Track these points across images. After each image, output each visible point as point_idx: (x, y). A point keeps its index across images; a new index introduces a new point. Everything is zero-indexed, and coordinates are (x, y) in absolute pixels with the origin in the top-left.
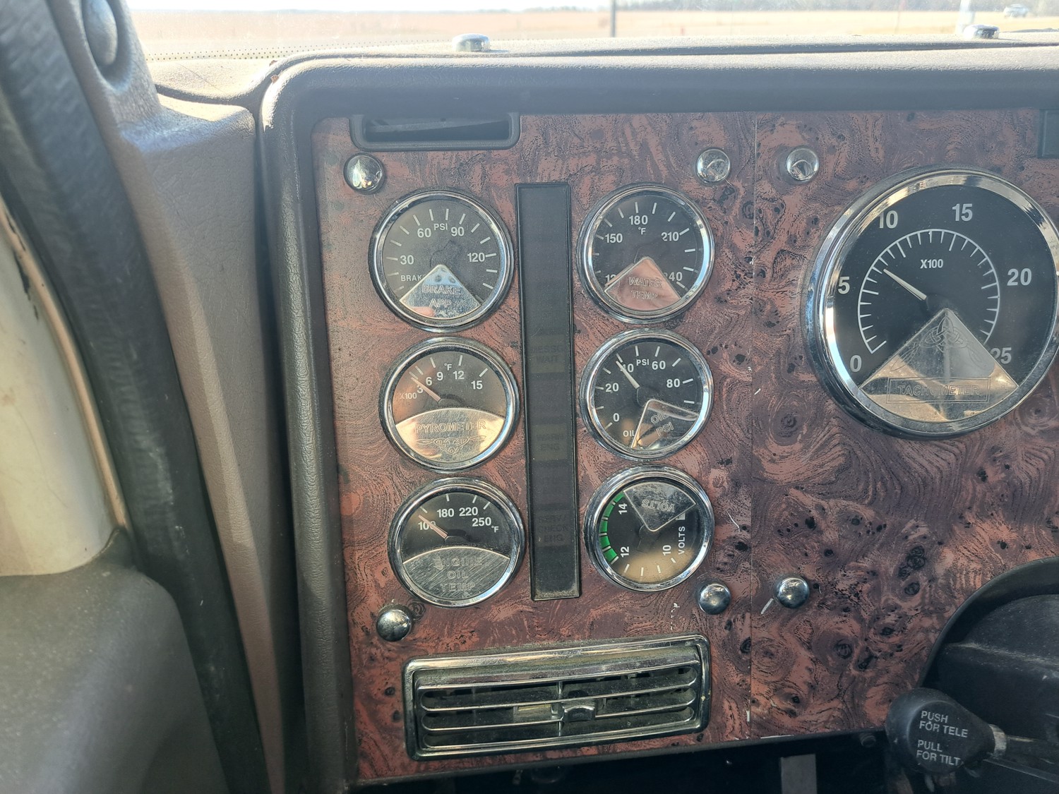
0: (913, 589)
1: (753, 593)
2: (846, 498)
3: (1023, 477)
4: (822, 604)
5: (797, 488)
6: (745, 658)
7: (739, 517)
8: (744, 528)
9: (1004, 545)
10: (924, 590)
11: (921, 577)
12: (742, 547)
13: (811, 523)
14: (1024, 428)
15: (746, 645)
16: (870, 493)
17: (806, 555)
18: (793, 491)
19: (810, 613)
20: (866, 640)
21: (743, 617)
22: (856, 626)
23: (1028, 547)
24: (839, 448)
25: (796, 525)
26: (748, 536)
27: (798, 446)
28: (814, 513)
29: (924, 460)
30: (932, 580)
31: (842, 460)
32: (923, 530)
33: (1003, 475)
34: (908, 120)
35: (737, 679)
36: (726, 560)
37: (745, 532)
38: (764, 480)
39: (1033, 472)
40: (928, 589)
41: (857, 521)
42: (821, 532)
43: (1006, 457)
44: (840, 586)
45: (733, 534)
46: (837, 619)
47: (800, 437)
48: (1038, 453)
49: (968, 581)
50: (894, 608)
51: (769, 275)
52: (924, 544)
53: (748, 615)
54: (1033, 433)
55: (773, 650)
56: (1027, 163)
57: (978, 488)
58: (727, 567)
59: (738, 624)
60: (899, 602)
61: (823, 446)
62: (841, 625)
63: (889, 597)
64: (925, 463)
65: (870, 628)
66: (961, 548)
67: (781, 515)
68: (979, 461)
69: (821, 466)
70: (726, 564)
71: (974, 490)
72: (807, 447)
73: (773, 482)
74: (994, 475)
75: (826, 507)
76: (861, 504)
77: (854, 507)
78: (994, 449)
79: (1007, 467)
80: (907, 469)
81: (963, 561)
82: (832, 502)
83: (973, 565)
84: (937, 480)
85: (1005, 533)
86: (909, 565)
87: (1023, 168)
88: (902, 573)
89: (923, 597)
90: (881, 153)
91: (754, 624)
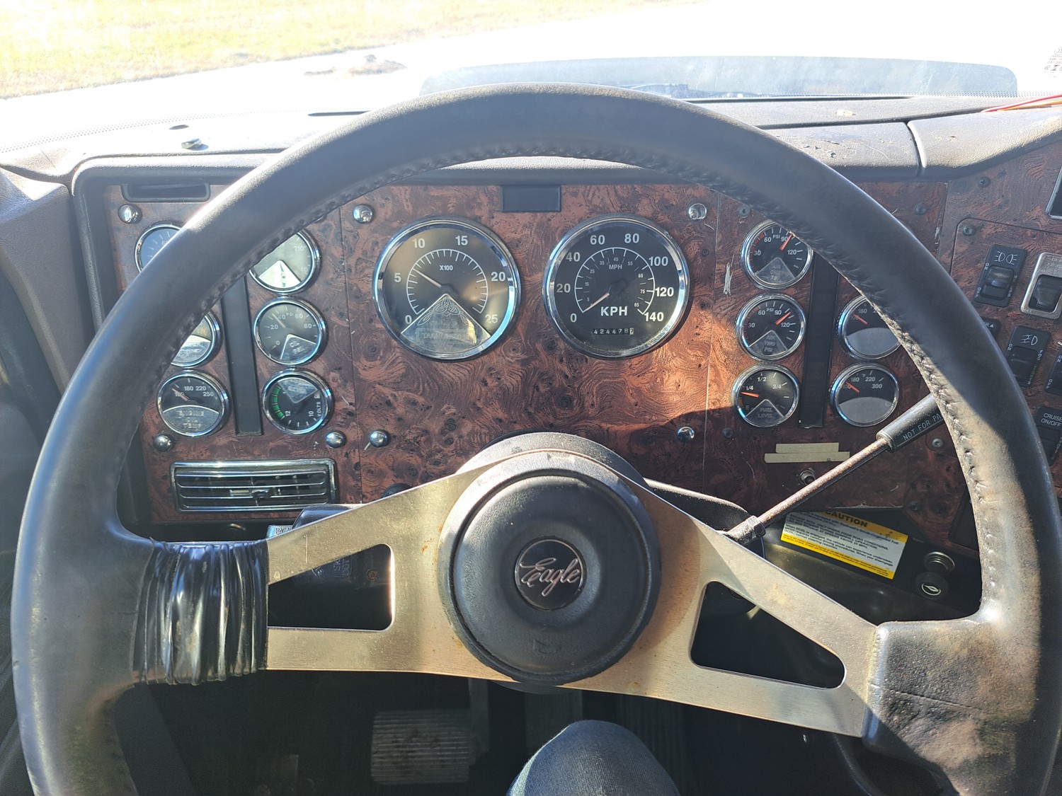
0: (449, 442)
1: (360, 439)
2: (407, 391)
3: (508, 384)
4: (398, 447)
5: (379, 384)
6: (357, 472)
7: (348, 398)
8: (351, 404)
9: (500, 420)
10: (456, 442)
11: (454, 435)
12: (350, 414)
13: (388, 403)
14: (506, 358)
15: (357, 466)
16: (421, 389)
17: (387, 420)
18: (377, 386)
19: (392, 451)
20: (425, 467)
21: (354, 451)
22: (419, 459)
23: (515, 422)
24: (401, 364)
25: (381, 404)
26: (354, 409)
27: (378, 362)
28: (390, 398)
29: (451, 372)
30: (461, 437)
31: (404, 370)
32: (453, 410)
33: (497, 383)
34: (425, 190)
35: (353, 484)
36: (342, 420)
37: (352, 406)
38: (361, 380)
39: (514, 382)
40: (458, 442)
41: (415, 403)
42: (395, 408)
43: (498, 373)
44: (408, 438)
45: (345, 407)
46: (407, 455)
47: (379, 358)
48: (517, 372)
49: (481, 438)
50: (440, 451)
51: (353, 271)
52: (454, 417)
53: (357, 450)
54: (512, 361)
55: (373, 469)
56: (495, 215)
57: (483, 389)
58: (343, 424)
59: (352, 454)
60: (442, 448)
61: (392, 363)
62: (410, 458)
63: (436, 444)
64: (451, 374)
65: (427, 461)
66: (476, 421)
67: (371, 398)
68: (482, 374)
69: (392, 373)
70: (342, 422)
71: (481, 389)
72: (383, 363)
73: (365, 381)
74: (492, 383)
75: (397, 395)
76: (416, 394)
77: (412, 395)
78: (490, 369)
79: (499, 379)
80: (441, 377)
81: (477, 428)
82: (400, 393)
83: (483, 430)
84: (459, 384)
85: (501, 415)
86: (446, 429)
87: (493, 218)
88: (442, 432)
89: (456, 446)
90: (411, 208)
91: (361, 455)
